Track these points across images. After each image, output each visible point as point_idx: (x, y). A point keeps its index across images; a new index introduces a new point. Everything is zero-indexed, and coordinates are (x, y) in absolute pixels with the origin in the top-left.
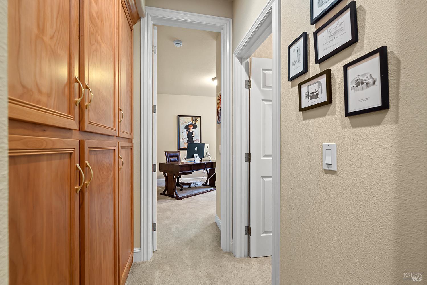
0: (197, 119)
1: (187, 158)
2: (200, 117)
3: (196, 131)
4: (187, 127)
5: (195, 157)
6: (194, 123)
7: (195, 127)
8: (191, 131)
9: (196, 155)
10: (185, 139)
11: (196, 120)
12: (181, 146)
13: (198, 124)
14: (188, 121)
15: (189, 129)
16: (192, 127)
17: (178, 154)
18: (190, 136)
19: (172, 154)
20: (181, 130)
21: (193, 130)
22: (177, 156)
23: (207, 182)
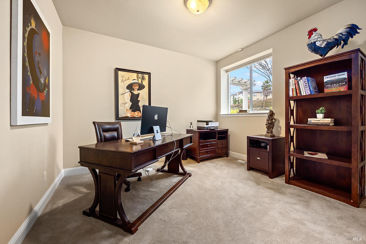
0: (145, 77)
1: (141, 135)
2: (149, 74)
3: (143, 94)
4: (130, 87)
5: (155, 132)
6: (140, 82)
7: (141, 87)
8: (136, 92)
9: (156, 128)
10: (127, 105)
11: (143, 78)
12: (121, 115)
13: (146, 83)
14: (133, 78)
15: (134, 90)
16: (137, 87)
17: (117, 126)
18: (134, 99)
19: (108, 127)
20: (121, 91)
21: (139, 92)
22: (116, 130)
23: (164, 167)
